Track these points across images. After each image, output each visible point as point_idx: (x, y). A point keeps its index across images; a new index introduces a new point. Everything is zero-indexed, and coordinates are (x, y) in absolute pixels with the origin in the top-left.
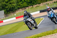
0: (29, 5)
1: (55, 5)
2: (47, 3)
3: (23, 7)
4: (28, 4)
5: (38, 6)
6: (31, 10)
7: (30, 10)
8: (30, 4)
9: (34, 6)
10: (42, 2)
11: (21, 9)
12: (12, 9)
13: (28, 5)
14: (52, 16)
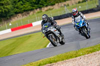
0: (34, 8)
1: (80, 7)
2: (67, 4)
3: (25, 11)
4: (33, 6)
5: (50, 9)
6: (37, 16)
8: (36, 6)
9: (43, 8)
10: (57, 2)
11: (20, 15)
12: (5, 15)
14: (81, 25)
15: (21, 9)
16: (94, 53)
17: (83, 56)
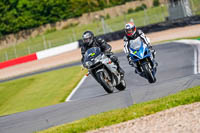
0: (40, 22)
2: (105, 15)
3: (21, 29)
4: (38, 20)
5: (72, 25)
6: (46, 39)
7: (44, 37)
8: (44, 18)
9: (58, 23)
10: (86, 12)
11: (11, 36)
13: (36, 22)
14: (142, 55)
15: (14, 24)
16: (160, 113)
17: (138, 119)
